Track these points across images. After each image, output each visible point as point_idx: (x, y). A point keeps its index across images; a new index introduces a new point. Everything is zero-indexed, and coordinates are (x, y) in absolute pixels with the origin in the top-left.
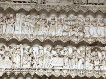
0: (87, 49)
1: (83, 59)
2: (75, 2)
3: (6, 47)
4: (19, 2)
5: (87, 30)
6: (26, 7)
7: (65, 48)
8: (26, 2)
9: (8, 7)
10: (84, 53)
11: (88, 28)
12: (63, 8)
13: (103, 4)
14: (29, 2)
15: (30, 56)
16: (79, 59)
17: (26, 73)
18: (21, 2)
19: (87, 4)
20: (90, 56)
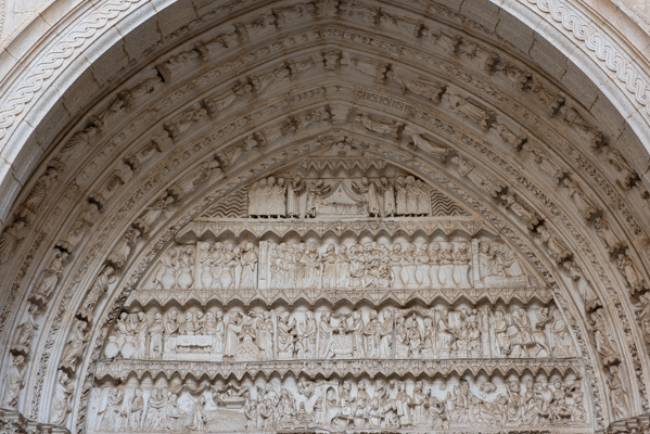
0: (397, 315)
1: (390, 337)
2: (372, 211)
3: (244, 316)
4: (262, 216)
5: (396, 273)
6: (277, 228)
7: (356, 315)
8: (275, 217)
9: (243, 229)
10: (391, 324)
11: (398, 268)
12: (349, 228)
13: (425, 215)
14: (282, 216)
15: (292, 333)
16: (381, 337)
17: (285, 371)
18: (266, 217)
19: (396, 215)
20: (402, 330)
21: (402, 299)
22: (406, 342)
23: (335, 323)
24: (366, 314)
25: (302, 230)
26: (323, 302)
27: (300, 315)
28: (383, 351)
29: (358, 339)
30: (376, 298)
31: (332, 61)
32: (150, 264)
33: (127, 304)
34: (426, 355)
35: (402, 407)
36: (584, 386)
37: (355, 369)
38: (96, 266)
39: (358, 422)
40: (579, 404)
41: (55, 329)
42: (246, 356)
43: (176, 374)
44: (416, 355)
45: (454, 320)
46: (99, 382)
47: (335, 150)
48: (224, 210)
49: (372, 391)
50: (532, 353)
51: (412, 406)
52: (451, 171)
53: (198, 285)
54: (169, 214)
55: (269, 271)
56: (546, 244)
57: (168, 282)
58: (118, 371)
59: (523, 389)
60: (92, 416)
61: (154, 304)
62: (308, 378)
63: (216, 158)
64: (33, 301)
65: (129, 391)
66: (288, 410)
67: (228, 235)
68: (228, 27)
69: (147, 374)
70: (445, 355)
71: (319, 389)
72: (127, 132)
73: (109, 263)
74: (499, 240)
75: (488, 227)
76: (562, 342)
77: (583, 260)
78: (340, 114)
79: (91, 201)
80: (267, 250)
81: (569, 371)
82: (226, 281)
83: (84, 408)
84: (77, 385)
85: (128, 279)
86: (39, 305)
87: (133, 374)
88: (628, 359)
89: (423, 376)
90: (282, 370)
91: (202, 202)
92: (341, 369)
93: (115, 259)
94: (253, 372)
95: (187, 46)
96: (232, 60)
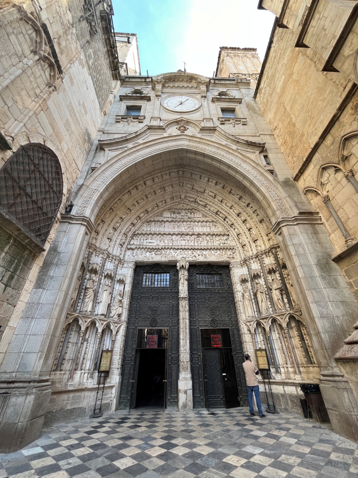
0: (195, 237)
1: (194, 241)
2: (189, 217)
3: (162, 237)
4: (166, 217)
5: (195, 229)
6: (169, 220)
7: (186, 237)
8: (169, 217)
9: (162, 220)
10: (194, 239)
12: (184, 220)
13: (201, 218)
15: (172, 240)
16: (192, 241)
19: (194, 217)
20: (196, 240)
21: (196, 233)
22: (197, 242)
23: (181, 238)
24: (188, 237)
25: (174, 220)
26: (179, 234)
27: (174, 237)
28: (192, 244)
29: (187, 241)
30: (190, 233)
31: (181, 184)
32: (141, 226)
33: (136, 233)
34: (202, 245)
35: (197, 255)
36: (237, 252)
37: (186, 247)
38: (129, 223)
39: (187, 258)
40: (236, 255)
41: (118, 235)
42: (162, 244)
43: (146, 248)
44: (199, 245)
45: (208, 238)
46: (128, 249)
47: (182, 205)
48: (158, 216)
49: (190, 252)
50: (225, 245)
51: (199, 255)
52: (206, 209)
53: (152, 230)
54: (146, 215)
55: (168, 228)
56: (227, 222)
57: (145, 229)
58: (133, 247)
59: (223, 252)
60: (126, 256)
61: (142, 234)
62: (176, 249)
63: (156, 204)
64: (114, 228)
65: (135, 251)
66: (171, 256)
67: (158, 221)
68: (159, 174)
69: (139, 248)
70: (206, 245)
71: (178, 251)
72: (137, 195)
73: (132, 224)
74: (216, 223)
75: (214, 220)
76: (231, 243)
77: (236, 224)
78: (183, 197)
79: (128, 209)
80: (167, 224)
81: (233, 248)
82: (158, 230)
83: (125, 254)
84: (124, 249)
85: (136, 228)
86: (115, 229)
87: (136, 248)
88: (248, 244)
89: (201, 249)
90: (170, 247)
91: (153, 214)
92: (183, 247)
93: (133, 223)
94: (163, 248)
95: (151, 177)
96: (160, 182)
